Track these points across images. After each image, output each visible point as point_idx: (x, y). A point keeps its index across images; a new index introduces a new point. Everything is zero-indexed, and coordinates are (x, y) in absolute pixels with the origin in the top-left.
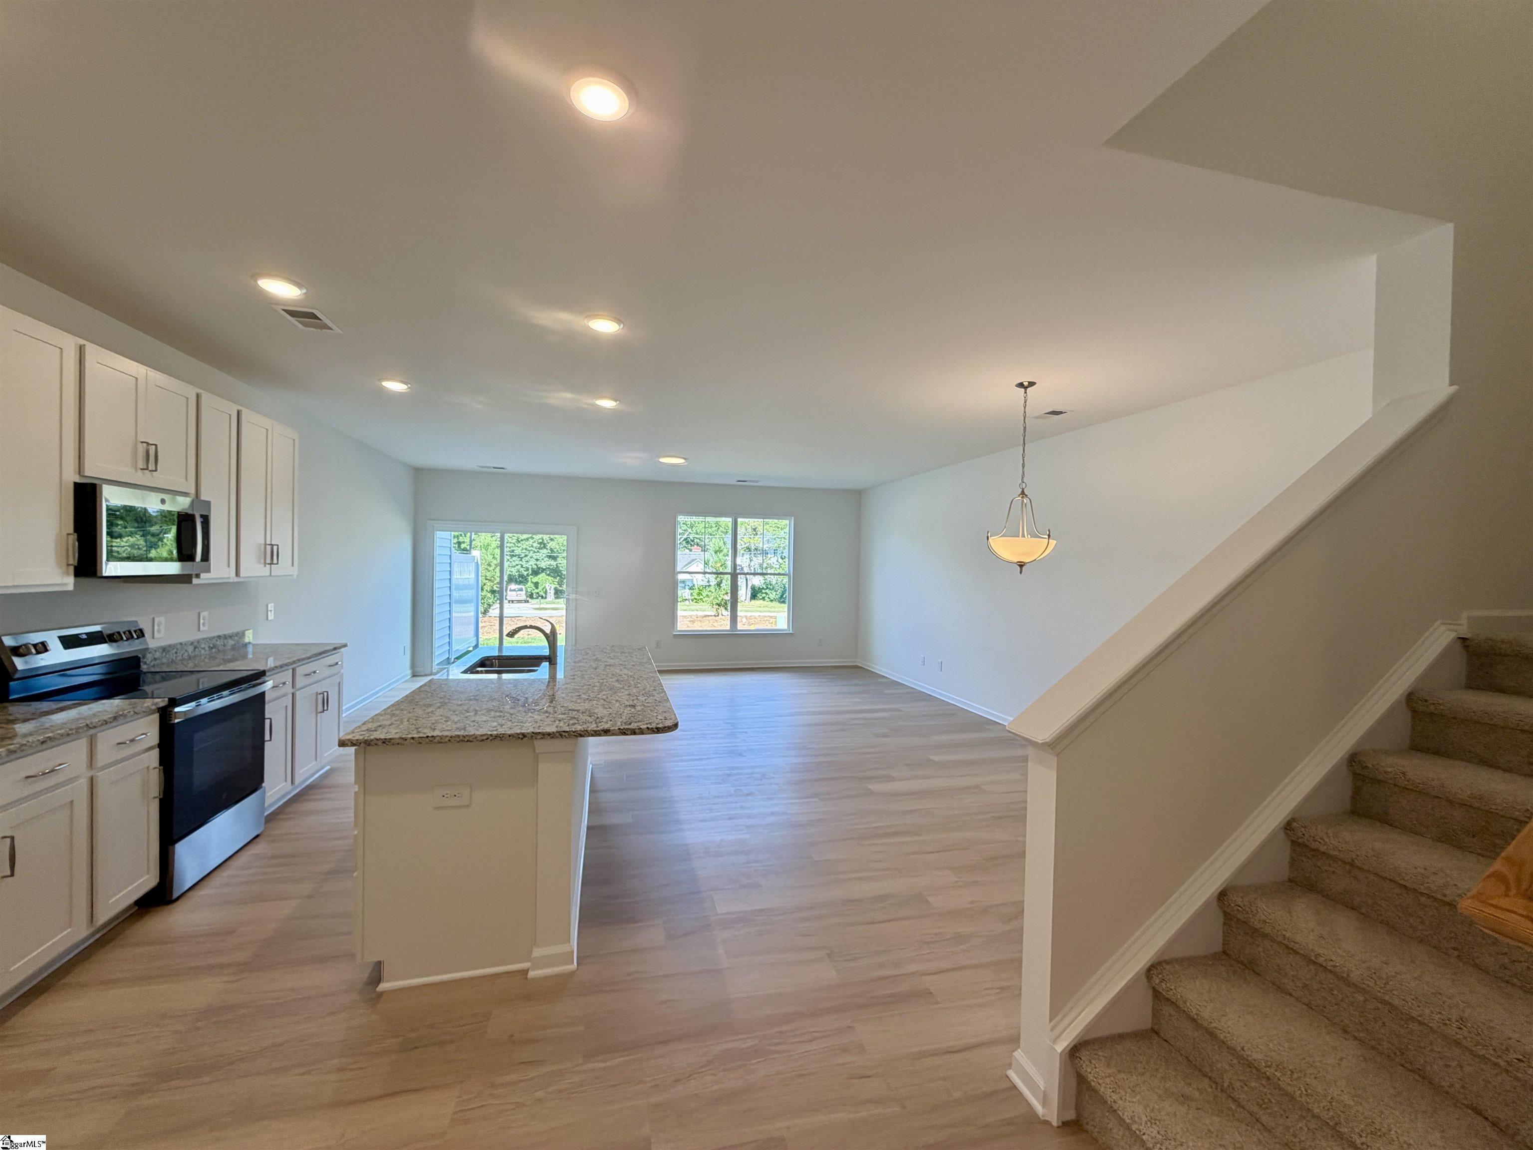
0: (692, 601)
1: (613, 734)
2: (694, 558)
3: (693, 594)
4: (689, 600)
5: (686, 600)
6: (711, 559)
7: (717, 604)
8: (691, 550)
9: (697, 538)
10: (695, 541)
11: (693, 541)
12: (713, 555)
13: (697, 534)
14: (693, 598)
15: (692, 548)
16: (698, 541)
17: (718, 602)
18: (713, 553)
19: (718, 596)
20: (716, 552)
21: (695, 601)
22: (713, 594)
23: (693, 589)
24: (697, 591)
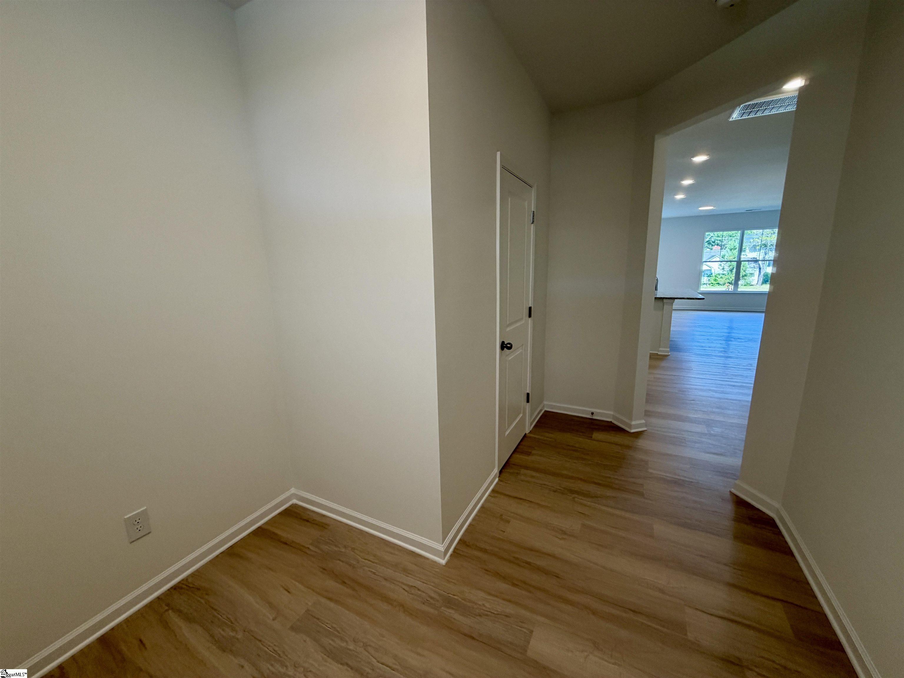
0: (709, 284)
1: (685, 299)
2: (715, 254)
3: (711, 280)
4: (706, 284)
5: (705, 284)
6: (727, 254)
7: (728, 282)
8: (712, 249)
9: (717, 240)
10: (716, 242)
11: (714, 242)
12: (729, 252)
13: (718, 237)
14: (710, 282)
15: (713, 247)
16: (719, 242)
17: (729, 281)
18: (729, 250)
19: (729, 278)
20: (731, 250)
21: (712, 284)
22: (726, 277)
23: (711, 277)
24: (713, 278)
